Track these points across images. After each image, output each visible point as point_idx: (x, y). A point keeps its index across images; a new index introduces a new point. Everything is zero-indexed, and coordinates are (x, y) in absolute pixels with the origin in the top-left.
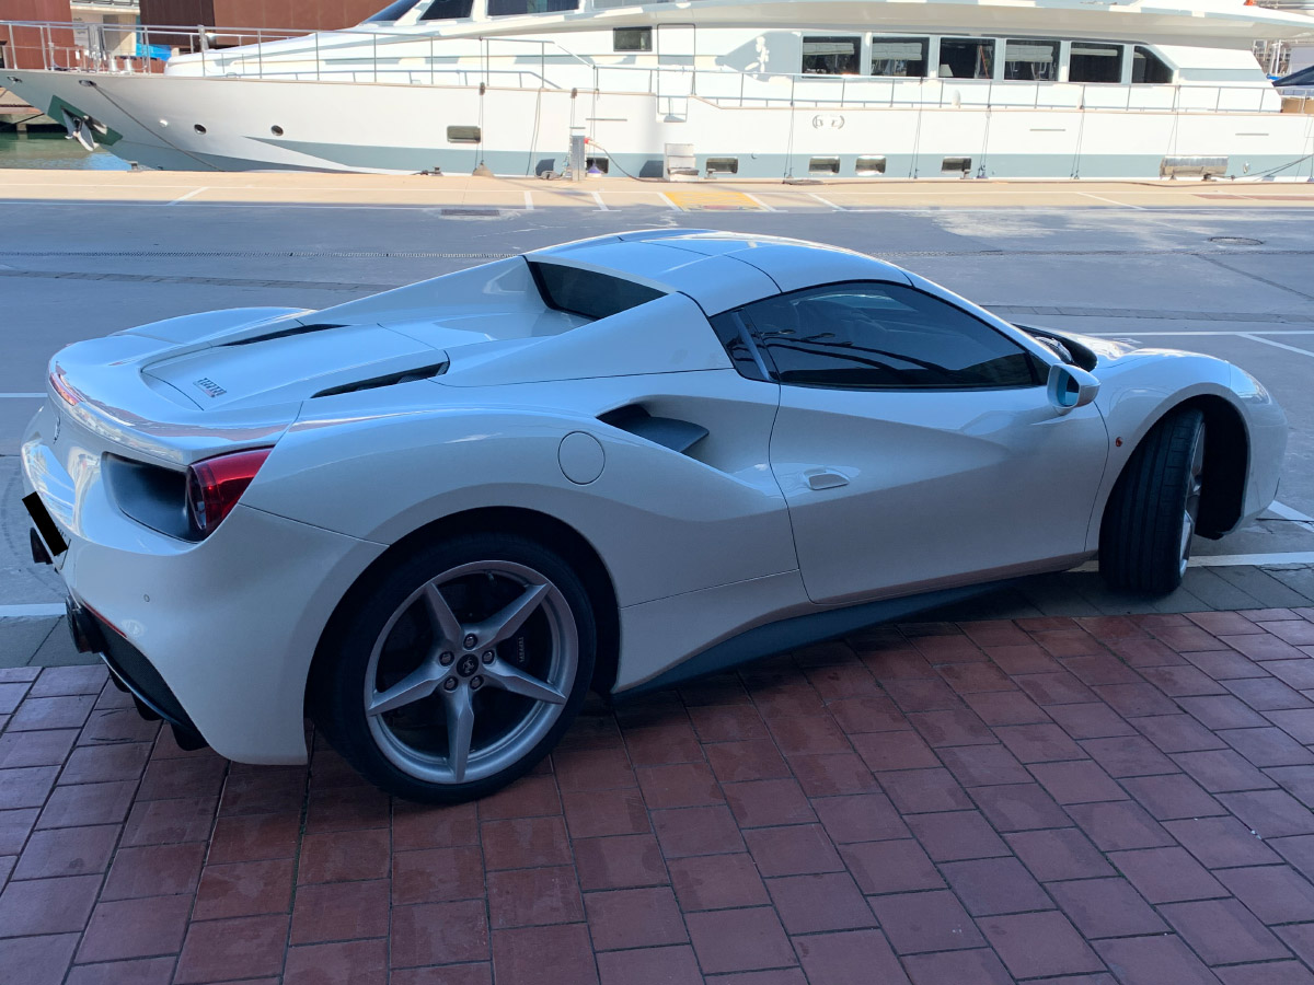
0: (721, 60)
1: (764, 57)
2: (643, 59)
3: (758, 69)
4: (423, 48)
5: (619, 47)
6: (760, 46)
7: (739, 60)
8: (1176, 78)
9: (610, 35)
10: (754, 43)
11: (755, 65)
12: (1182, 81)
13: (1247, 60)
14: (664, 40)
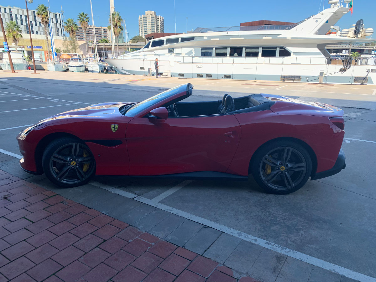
0: (186, 54)
1: (194, 53)
2: (173, 54)
3: (193, 55)
4: (142, 53)
5: (169, 52)
6: (193, 51)
7: (189, 54)
8: (292, 55)
9: (168, 50)
10: (192, 50)
11: (192, 55)
12: (294, 56)
13: (316, 50)
14: (177, 51)
